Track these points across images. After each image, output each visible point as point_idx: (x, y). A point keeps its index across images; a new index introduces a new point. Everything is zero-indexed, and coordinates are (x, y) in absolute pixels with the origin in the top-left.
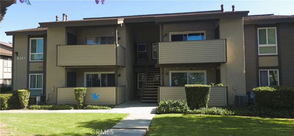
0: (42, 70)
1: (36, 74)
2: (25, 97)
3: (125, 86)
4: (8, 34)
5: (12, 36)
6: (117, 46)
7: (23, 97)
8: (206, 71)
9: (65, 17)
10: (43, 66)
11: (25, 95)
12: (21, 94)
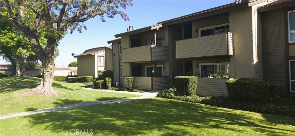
2: (109, 82)
3: (169, 76)
4: (109, 42)
5: (111, 44)
6: (152, 46)
12: (107, 80)
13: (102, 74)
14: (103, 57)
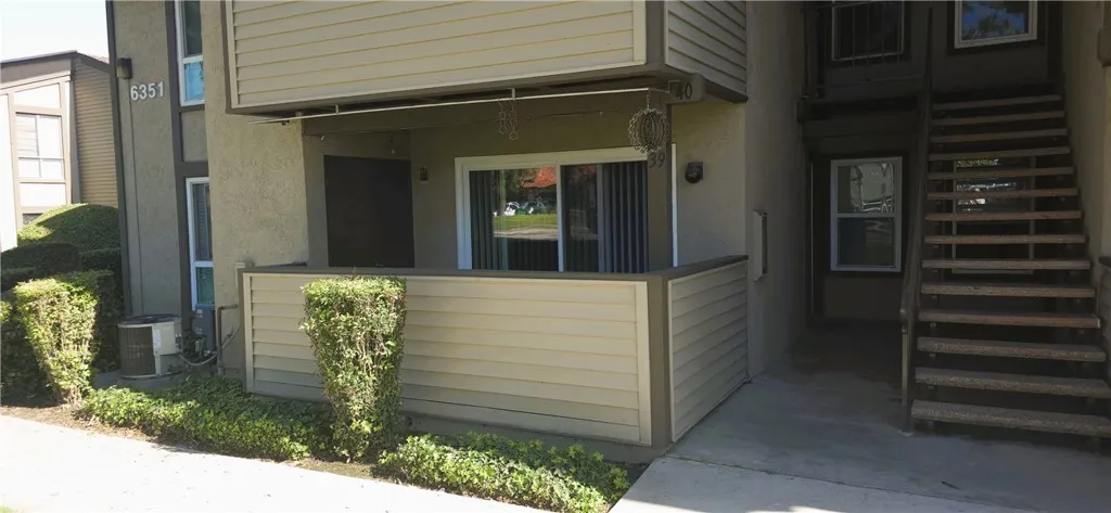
2: (56, 327)
3: (746, 257)
7: (42, 333)
11: (57, 317)
12: (32, 312)
13: (43, 232)
14: (56, 121)
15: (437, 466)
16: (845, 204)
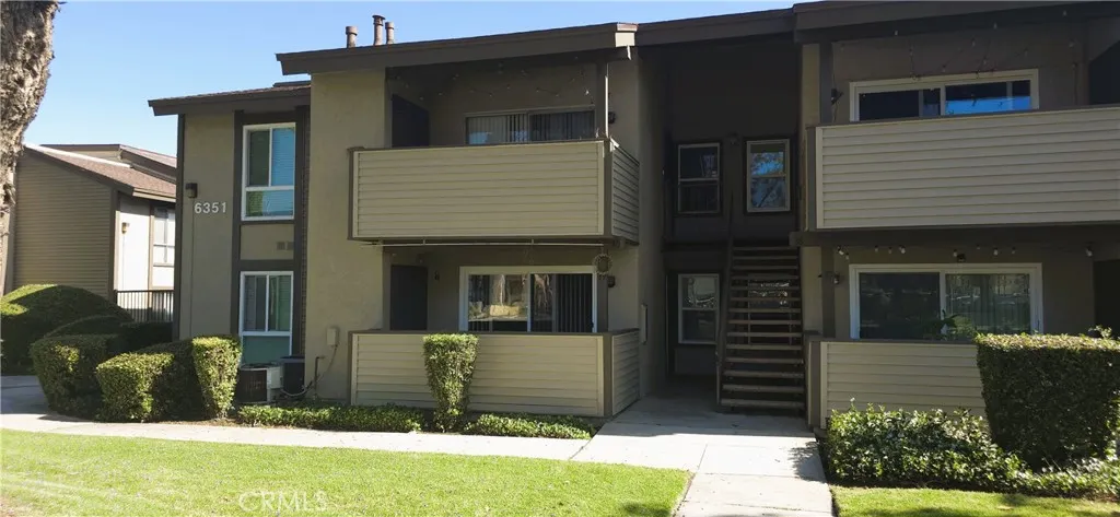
0: (288, 255)
1: (268, 274)
2: (221, 368)
3: (637, 329)
4: (161, 107)
5: (175, 118)
6: (612, 149)
7: (213, 371)
8: (1039, 265)
9: (381, 29)
10: (292, 240)
11: (223, 360)
12: (207, 357)
15: (503, 426)
16: (686, 303)
